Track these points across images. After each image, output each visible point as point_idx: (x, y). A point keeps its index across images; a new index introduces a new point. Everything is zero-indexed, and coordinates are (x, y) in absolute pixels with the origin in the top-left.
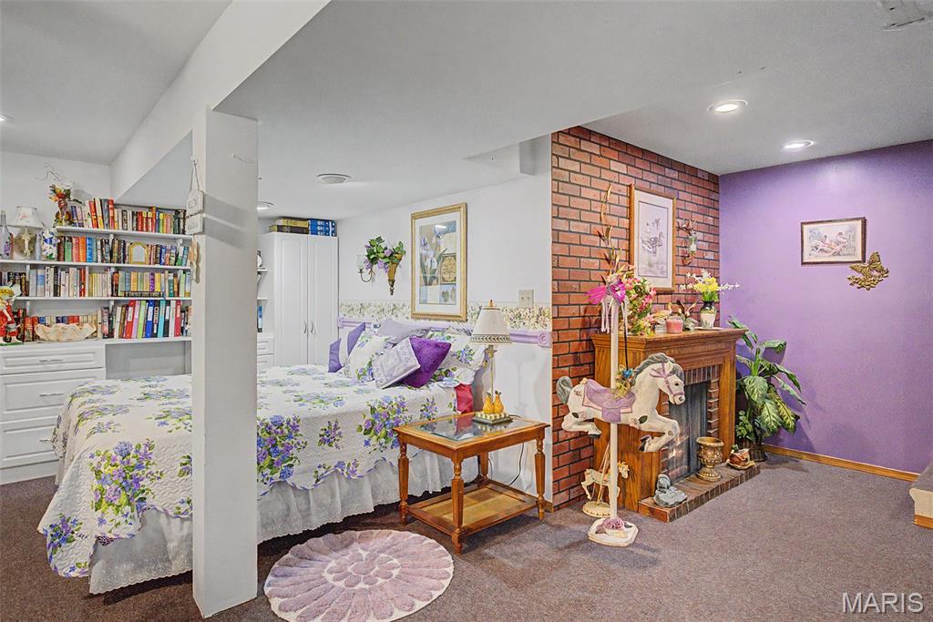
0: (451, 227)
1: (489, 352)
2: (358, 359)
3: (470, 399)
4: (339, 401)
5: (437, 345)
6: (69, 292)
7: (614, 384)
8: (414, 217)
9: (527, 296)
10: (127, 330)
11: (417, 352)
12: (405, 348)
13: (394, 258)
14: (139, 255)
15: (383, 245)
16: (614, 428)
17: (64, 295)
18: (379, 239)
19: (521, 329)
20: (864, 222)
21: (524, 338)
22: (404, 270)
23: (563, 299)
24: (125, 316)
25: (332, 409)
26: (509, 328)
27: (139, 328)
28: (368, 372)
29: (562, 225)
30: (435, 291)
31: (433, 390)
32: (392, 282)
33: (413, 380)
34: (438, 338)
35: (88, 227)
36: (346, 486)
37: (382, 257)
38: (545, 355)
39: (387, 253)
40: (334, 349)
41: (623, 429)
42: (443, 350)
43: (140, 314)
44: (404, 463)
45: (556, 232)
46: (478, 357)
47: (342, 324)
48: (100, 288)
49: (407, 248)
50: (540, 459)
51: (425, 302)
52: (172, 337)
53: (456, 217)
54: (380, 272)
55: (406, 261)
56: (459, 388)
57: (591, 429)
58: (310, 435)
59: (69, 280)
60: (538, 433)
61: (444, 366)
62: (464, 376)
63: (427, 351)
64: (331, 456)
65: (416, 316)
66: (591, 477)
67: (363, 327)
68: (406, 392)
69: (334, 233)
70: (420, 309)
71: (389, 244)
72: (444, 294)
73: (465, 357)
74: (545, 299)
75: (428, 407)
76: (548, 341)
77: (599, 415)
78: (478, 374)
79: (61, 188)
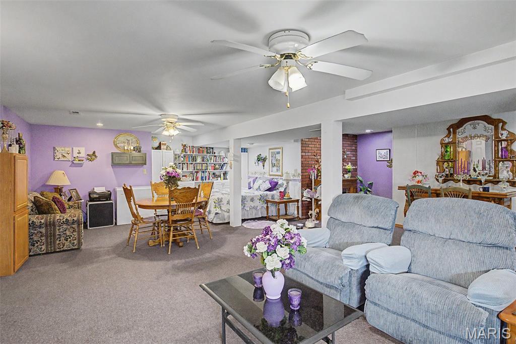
0: (278, 153)
1: (288, 183)
2: (256, 186)
3: (283, 194)
4: (254, 193)
5: (275, 182)
6: (185, 170)
7: (313, 190)
8: (270, 149)
9: (296, 170)
10: (197, 179)
11: (270, 184)
12: (267, 182)
13: (264, 160)
14: (199, 160)
15: (261, 156)
16: (313, 199)
17: (184, 170)
18: (260, 155)
19: (295, 178)
20: (390, 150)
21: (295, 180)
22: (266, 163)
23: (304, 171)
24: (196, 175)
25: (252, 195)
26: (292, 178)
27: (200, 179)
28: (259, 189)
29: (304, 154)
30: (275, 169)
31: (274, 192)
32: (264, 166)
33: (269, 190)
34: (275, 180)
35: (189, 153)
36: (255, 211)
37: (261, 159)
38: (300, 184)
39: (263, 158)
40: (249, 184)
41: (315, 199)
42: (277, 183)
43: (199, 175)
44: (267, 207)
45: (302, 156)
46: (285, 184)
47: (249, 177)
48: (191, 169)
49: (268, 157)
50: (298, 207)
51: (272, 172)
52: (207, 181)
53: (280, 150)
54: (261, 164)
55: (267, 161)
56: (280, 192)
57: (308, 200)
58: (249, 199)
59: (185, 166)
60: (297, 201)
61: (277, 187)
62: (282, 189)
63: (273, 184)
64: (252, 204)
65: (270, 175)
66: (310, 212)
67: (257, 178)
68: (268, 192)
69: (247, 152)
70: (271, 173)
71: (263, 156)
72: (277, 170)
73: (281, 186)
74: (299, 171)
75: (273, 196)
76: (300, 181)
77: (309, 196)
78: (285, 189)
79: (184, 144)
